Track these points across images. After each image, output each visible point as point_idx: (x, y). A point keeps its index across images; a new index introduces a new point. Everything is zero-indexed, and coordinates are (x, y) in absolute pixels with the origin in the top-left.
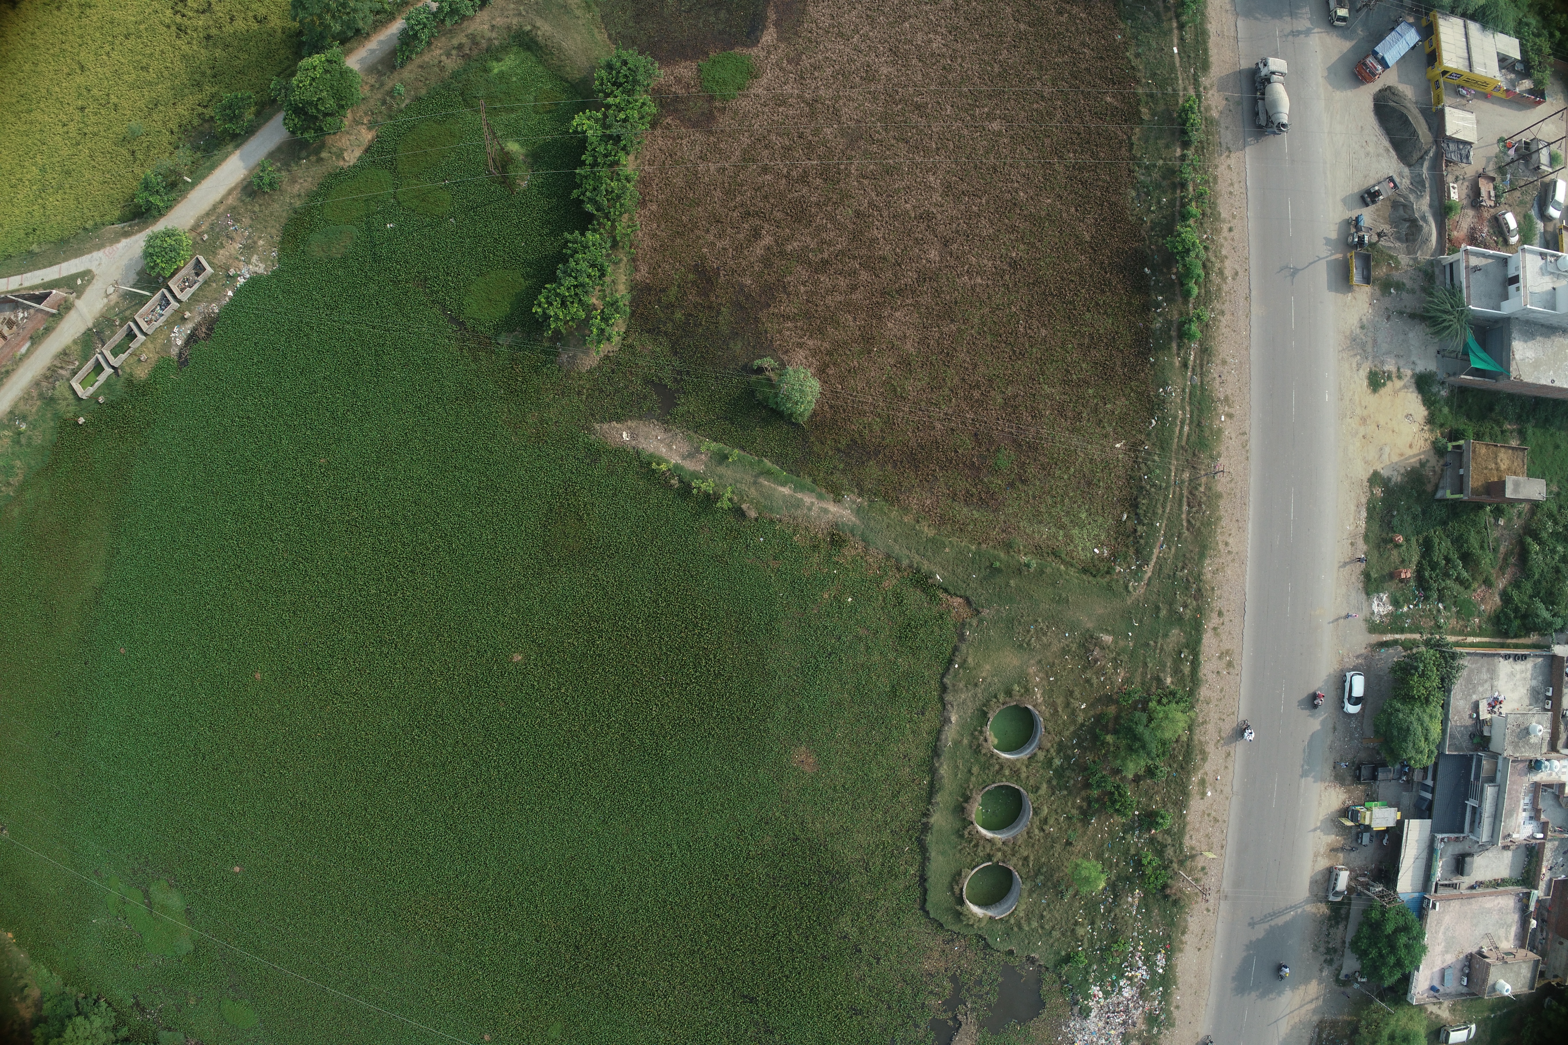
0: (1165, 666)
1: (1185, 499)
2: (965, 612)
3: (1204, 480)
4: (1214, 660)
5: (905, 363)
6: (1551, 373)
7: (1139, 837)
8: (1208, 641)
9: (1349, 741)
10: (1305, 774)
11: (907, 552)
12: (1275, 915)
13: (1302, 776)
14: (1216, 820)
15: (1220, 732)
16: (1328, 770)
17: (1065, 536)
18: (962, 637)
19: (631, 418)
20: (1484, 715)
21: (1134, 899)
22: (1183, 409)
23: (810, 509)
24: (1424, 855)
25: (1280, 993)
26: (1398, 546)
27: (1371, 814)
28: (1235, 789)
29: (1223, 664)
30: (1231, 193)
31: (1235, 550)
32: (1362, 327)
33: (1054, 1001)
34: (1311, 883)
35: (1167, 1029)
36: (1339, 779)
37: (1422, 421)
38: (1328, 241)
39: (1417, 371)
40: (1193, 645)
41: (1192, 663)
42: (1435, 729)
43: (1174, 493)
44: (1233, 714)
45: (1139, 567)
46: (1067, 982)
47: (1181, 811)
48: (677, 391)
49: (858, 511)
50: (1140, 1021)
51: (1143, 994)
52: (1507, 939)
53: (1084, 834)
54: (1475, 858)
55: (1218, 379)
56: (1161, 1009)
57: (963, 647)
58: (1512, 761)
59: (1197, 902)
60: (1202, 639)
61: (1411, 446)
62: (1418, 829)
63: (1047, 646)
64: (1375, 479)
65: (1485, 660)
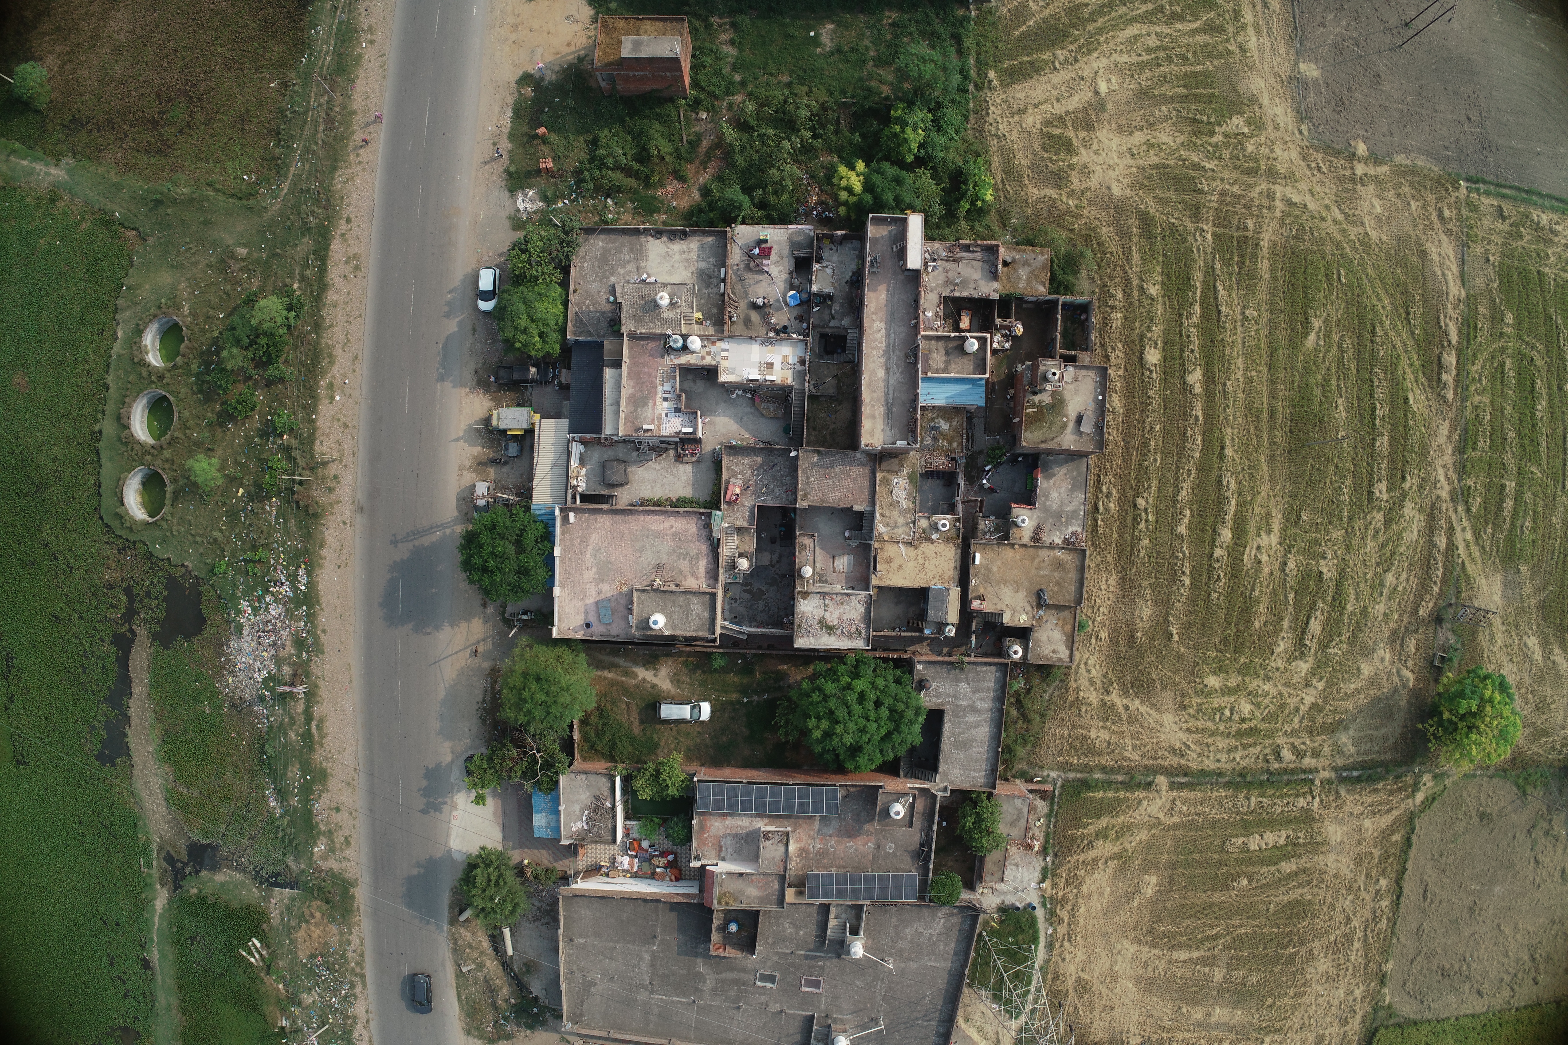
0: (294, 273)
1: (322, 120)
2: (135, 242)
3: (340, 100)
4: (341, 265)
7: (273, 443)
8: (337, 248)
9: (491, 343)
10: (442, 378)
12: (417, 533)
13: (437, 380)
14: (346, 426)
15: (347, 335)
16: (468, 375)
18: (130, 264)
21: (272, 507)
22: (328, 43)
24: (561, 460)
25: (437, 628)
28: (363, 393)
29: (349, 269)
31: (365, 160)
33: (214, 617)
34: (458, 500)
35: (317, 656)
36: (482, 384)
37: (588, 21)
40: (321, 252)
41: (319, 267)
43: (313, 116)
44: (360, 316)
45: (278, 186)
47: (310, 416)
50: (289, 643)
51: (289, 614)
53: (223, 439)
54: (632, 469)
55: (364, 13)
56: (308, 632)
57: (131, 270)
58: (633, 337)
59: (332, 513)
60: (329, 245)
61: (569, 45)
62: (553, 429)
63: (195, 264)
64: (526, 79)
65: (626, 239)
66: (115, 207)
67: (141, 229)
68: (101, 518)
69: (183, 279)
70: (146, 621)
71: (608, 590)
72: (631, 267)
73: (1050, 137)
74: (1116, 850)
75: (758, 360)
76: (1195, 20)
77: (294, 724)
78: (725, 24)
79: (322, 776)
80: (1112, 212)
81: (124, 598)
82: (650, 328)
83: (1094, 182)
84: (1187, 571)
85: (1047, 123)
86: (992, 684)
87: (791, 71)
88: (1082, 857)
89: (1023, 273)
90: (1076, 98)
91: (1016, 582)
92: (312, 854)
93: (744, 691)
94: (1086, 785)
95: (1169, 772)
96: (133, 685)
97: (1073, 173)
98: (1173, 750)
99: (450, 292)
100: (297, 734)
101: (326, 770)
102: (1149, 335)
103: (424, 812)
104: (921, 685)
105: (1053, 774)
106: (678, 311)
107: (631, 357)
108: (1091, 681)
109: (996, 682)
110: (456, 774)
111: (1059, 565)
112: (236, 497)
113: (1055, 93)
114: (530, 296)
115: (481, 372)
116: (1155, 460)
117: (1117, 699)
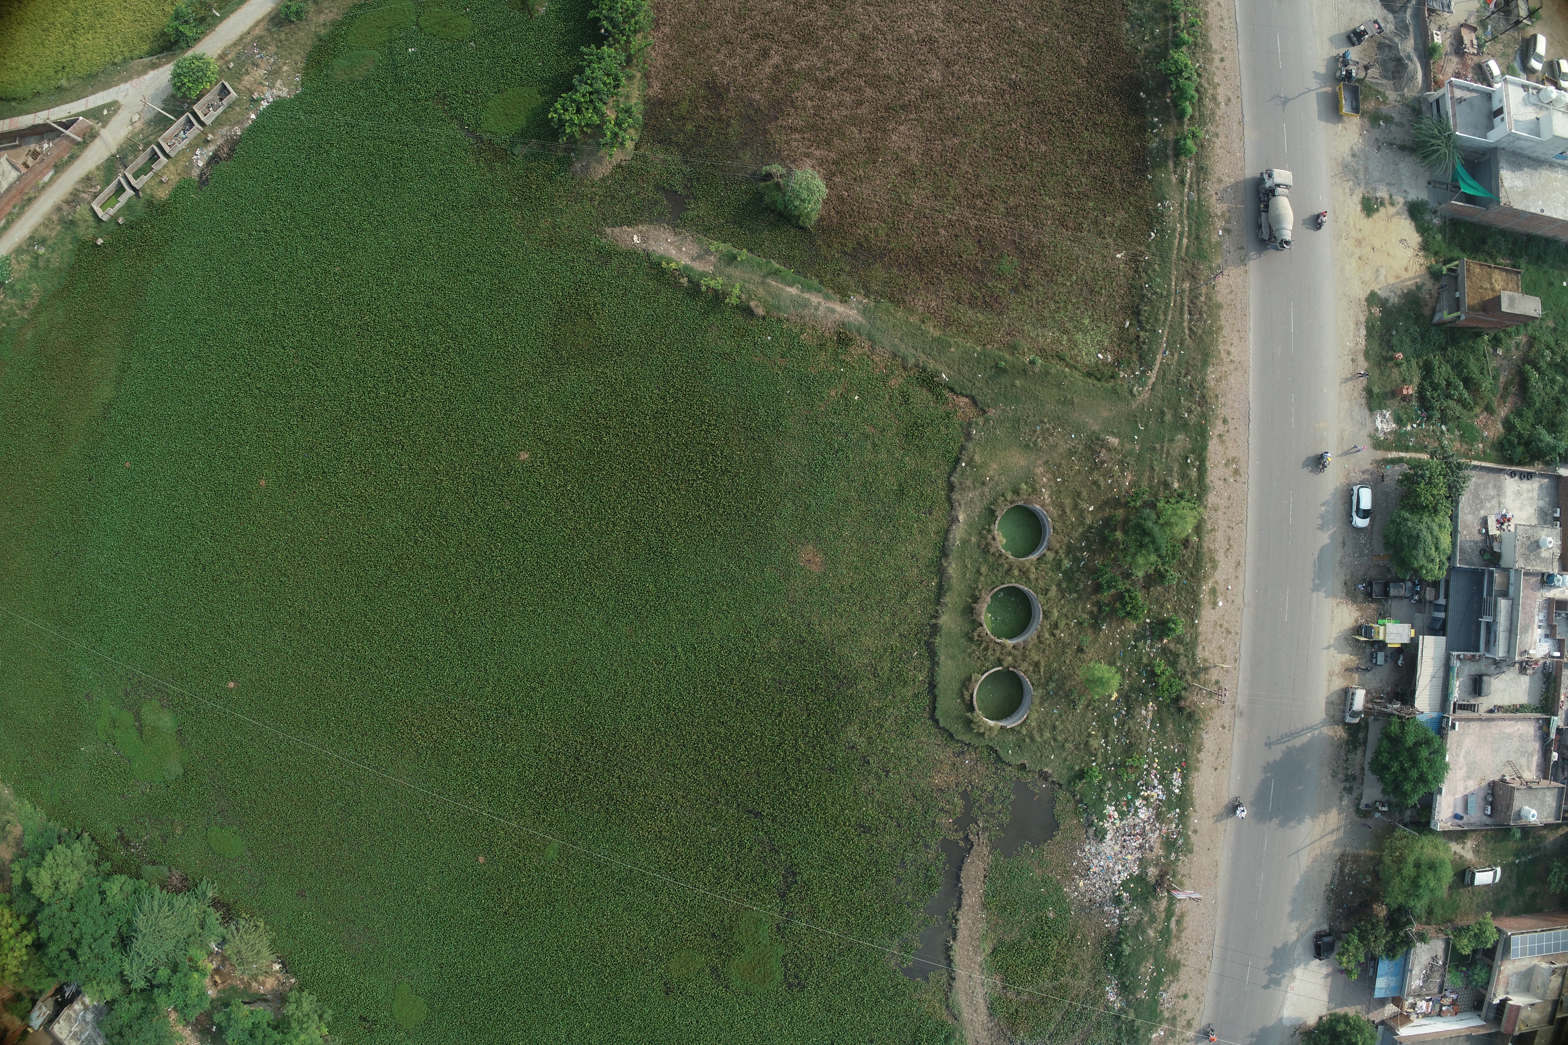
0: (1172, 471)
1: (1186, 308)
2: (971, 412)
3: (1204, 290)
4: (1220, 466)
5: (909, 173)
6: (1540, 203)
7: (1151, 647)
8: (1214, 448)
9: (1359, 557)
10: (1316, 588)
11: (912, 351)
12: (1291, 735)
13: (1313, 590)
14: (1228, 632)
15: (1229, 540)
16: (1339, 587)
17: (1069, 340)
18: (968, 437)
19: (641, 222)
20: (1493, 530)
21: (1147, 711)
22: (1181, 222)
23: (817, 309)
24: (1441, 674)
25: (1300, 821)
26: (1398, 365)
27: (1385, 629)
28: (1246, 600)
29: (1228, 472)
30: (1221, 27)
31: (1237, 359)
32: (1354, 156)
33: (1069, 822)
34: (1327, 703)
35: (1186, 856)
36: (1351, 594)
37: (1417, 248)
38: (1317, 75)
39: (1409, 199)
40: (1200, 451)
41: (1199, 469)
42: (1445, 541)
43: (1175, 301)
44: (1242, 522)
45: (1143, 373)
46: (1081, 801)
47: (1193, 620)
48: (688, 196)
49: (865, 311)
50: (1157, 845)
51: (1159, 816)
52: (1529, 768)
53: (1095, 641)
54: (1491, 680)
55: (1216, 197)
56: (1179, 833)
57: (970, 445)
58: (1523, 573)
59: (1212, 718)
60: (1207, 445)
61: (1405, 269)
62: (1434, 646)
63: (1055, 448)
64: (1372, 299)
65: (1491, 476)
66: (940, 367)
67: (976, 398)
68: (936, 722)
69: (1039, 462)
70: (985, 829)
71: (1472, 785)
79: (1174, 967)
82: (1533, 565)
92: (1150, 1040)
96: (965, 896)
99: (1323, 505)
100: (1156, 931)
101: (1179, 962)
103: (1266, 987)
106: (1551, 551)
110: (1299, 950)
112: (1108, 701)
115: (1350, 583)
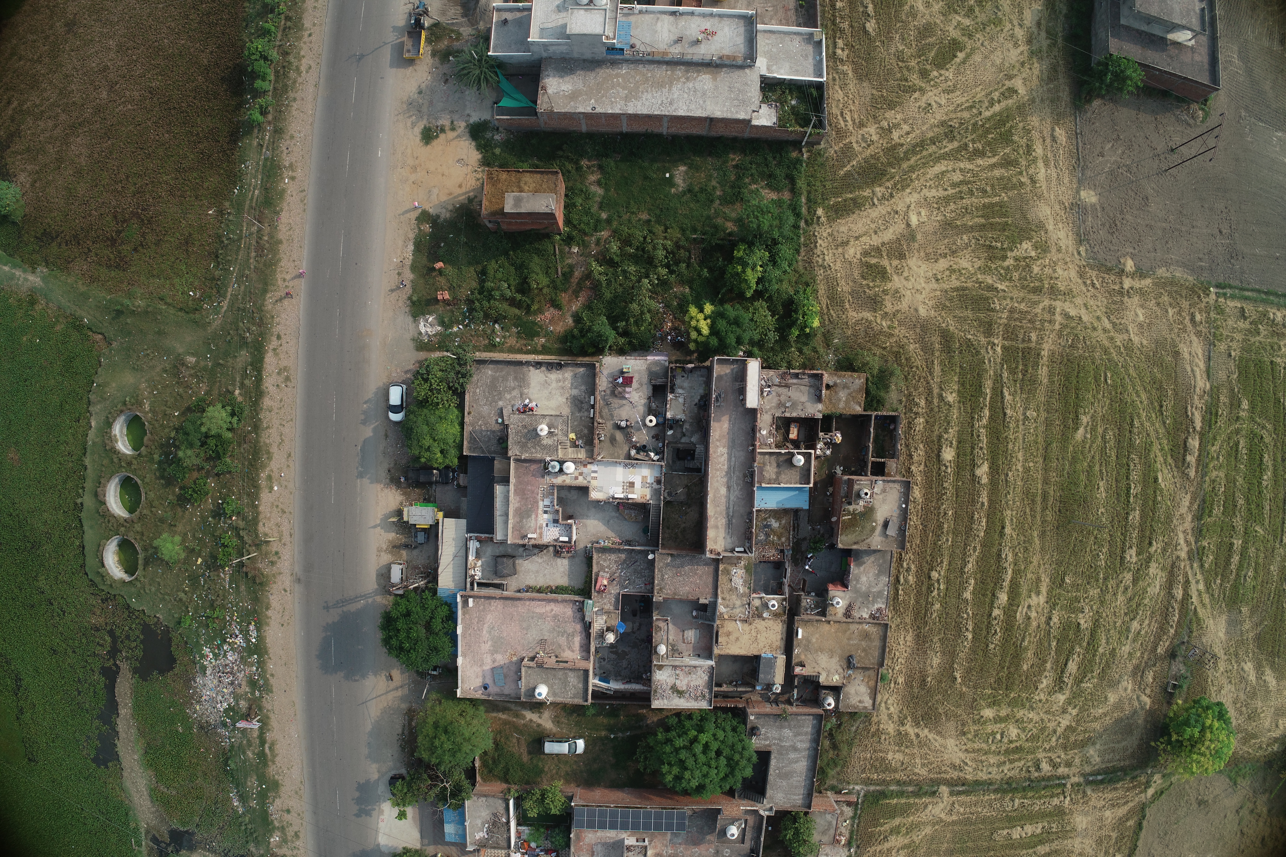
0: (235, 381)
1: (253, 247)
2: (102, 345)
3: (267, 230)
4: (274, 376)
6: (593, 101)
7: (224, 522)
8: (270, 361)
9: (401, 447)
10: (361, 475)
12: (345, 602)
13: (357, 477)
14: (284, 512)
15: (281, 436)
16: (383, 473)
17: (171, 283)
18: (99, 364)
21: (226, 575)
22: (257, 177)
24: (461, 553)
25: (364, 676)
28: (297, 485)
29: (281, 379)
30: (315, 7)
32: (420, 92)
33: (183, 658)
34: (378, 575)
35: (267, 695)
36: (394, 481)
37: (476, 164)
38: (395, 28)
39: (472, 121)
40: (257, 364)
41: (255, 377)
43: (245, 243)
44: (292, 420)
45: (219, 303)
46: (186, 642)
47: (253, 502)
50: (244, 683)
51: (243, 660)
53: (183, 516)
54: (519, 561)
55: (286, 151)
56: (259, 675)
57: (100, 370)
58: (518, 461)
59: (275, 582)
60: (264, 358)
61: (460, 186)
62: (454, 527)
63: (153, 367)
64: (424, 217)
65: (512, 368)
66: (84, 314)
67: (106, 334)
68: (86, 574)
69: (143, 380)
70: (127, 658)
71: (501, 659)
72: (515, 393)
73: (869, 266)
74: (906, 841)
75: (622, 480)
76: (994, 156)
77: (251, 746)
78: (593, 166)
79: (275, 786)
80: (918, 330)
81: (108, 639)
82: (532, 453)
83: (904, 305)
84: (970, 629)
85: (866, 253)
86: (809, 729)
87: (650, 210)
88: (879, 848)
89: (843, 395)
90: (891, 230)
91: (831, 650)
92: (269, 843)
93: (611, 729)
94: (883, 795)
95: (950, 783)
96: (120, 707)
97: (887, 297)
98: (953, 766)
99: (366, 403)
100: (254, 753)
101: (278, 781)
102: (946, 436)
103: (358, 815)
104: (754, 731)
105: (858, 788)
106: (555, 438)
107: (517, 477)
108: (890, 716)
109: (813, 727)
110: (383, 788)
111: (866, 636)
112: (196, 565)
113: (873, 226)
114: (432, 419)
115: (393, 471)
116: (947, 540)
117: (910, 729)
